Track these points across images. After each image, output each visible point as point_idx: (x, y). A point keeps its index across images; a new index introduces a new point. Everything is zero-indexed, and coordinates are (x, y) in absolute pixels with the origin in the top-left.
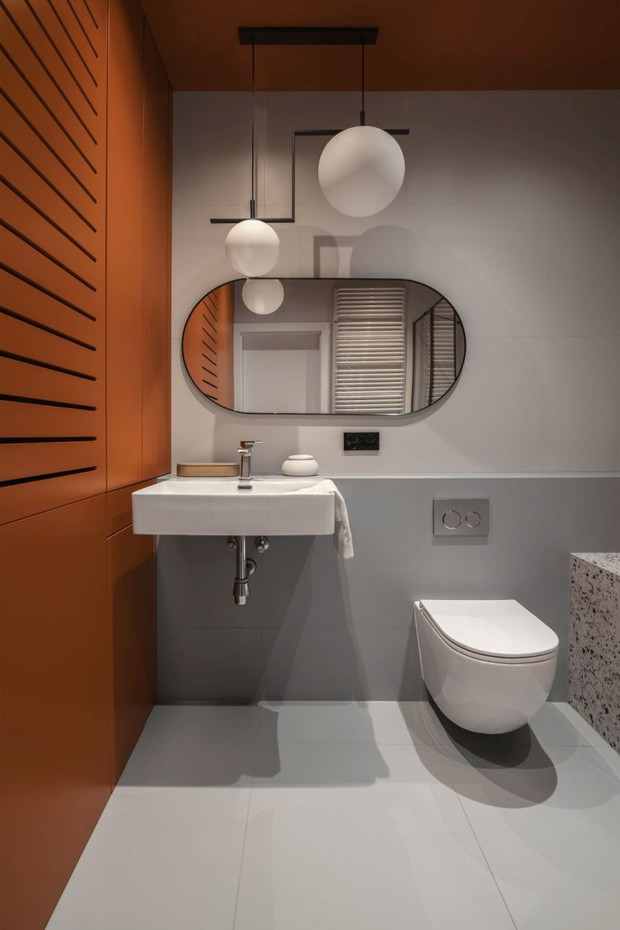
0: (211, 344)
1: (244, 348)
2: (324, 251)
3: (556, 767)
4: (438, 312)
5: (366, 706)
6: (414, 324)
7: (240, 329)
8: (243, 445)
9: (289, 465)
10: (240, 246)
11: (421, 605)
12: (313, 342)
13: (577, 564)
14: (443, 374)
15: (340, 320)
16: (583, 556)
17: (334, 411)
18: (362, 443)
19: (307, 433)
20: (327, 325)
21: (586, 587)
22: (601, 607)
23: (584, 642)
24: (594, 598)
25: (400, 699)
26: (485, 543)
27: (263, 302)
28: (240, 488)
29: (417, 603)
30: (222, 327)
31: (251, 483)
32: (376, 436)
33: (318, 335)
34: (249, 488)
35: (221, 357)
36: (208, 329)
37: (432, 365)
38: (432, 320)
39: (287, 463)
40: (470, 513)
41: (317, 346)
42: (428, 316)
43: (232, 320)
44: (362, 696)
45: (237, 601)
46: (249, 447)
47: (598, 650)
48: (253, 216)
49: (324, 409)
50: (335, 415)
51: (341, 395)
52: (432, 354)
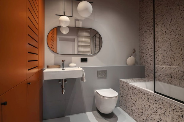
0: (53, 39)
1: (59, 41)
2: (77, 22)
3: (118, 117)
4: (96, 36)
5: (86, 114)
6: (92, 38)
7: (58, 37)
8: (62, 61)
9: (70, 65)
10: (62, 21)
11: (96, 91)
12: (74, 40)
13: (120, 81)
14: (97, 47)
15: (79, 36)
16: (121, 80)
17: (78, 54)
18: (84, 60)
19: (74, 58)
20: (76, 37)
21: (122, 85)
22: (124, 88)
23: (122, 95)
24: (123, 87)
25: (92, 111)
26: (106, 78)
27: (65, 32)
28: (63, 70)
29: (95, 91)
30: (55, 36)
31: (64, 69)
32: (87, 59)
33: (75, 39)
34: (64, 70)
35: (54, 42)
36: (52, 36)
37: (95, 46)
38: (95, 37)
39: (70, 64)
40: (104, 73)
41: (74, 41)
42: (95, 36)
43: (57, 35)
44: (85, 112)
45: (62, 93)
46: (64, 61)
47: (124, 96)
48: (64, 15)
49: (76, 54)
50: (78, 55)
51: (79, 51)
52: (95, 44)
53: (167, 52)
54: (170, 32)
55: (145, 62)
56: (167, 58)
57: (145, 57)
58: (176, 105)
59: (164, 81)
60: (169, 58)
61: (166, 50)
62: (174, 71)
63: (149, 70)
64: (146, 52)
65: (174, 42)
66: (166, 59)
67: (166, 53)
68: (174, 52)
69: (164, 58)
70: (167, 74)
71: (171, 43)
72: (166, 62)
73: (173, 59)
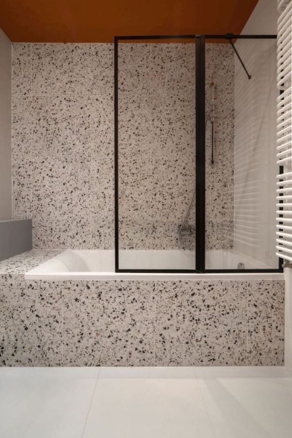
53: (91, 186)
54: (97, 146)
55: (33, 209)
56: (91, 198)
57: (32, 196)
58: (166, 280)
59: (85, 246)
60: (96, 198)
61: (88, 182)
62: (104, 223)
63: (46, 228)
64: (35, 184)
65: (105, 167)
66: (88, 201)
67: (88, 187)
68: (105, 186)
69: (85, 197)
70: (91, 230)
71: (99, 168)
72: (88, 206)
73: (102, 199)
